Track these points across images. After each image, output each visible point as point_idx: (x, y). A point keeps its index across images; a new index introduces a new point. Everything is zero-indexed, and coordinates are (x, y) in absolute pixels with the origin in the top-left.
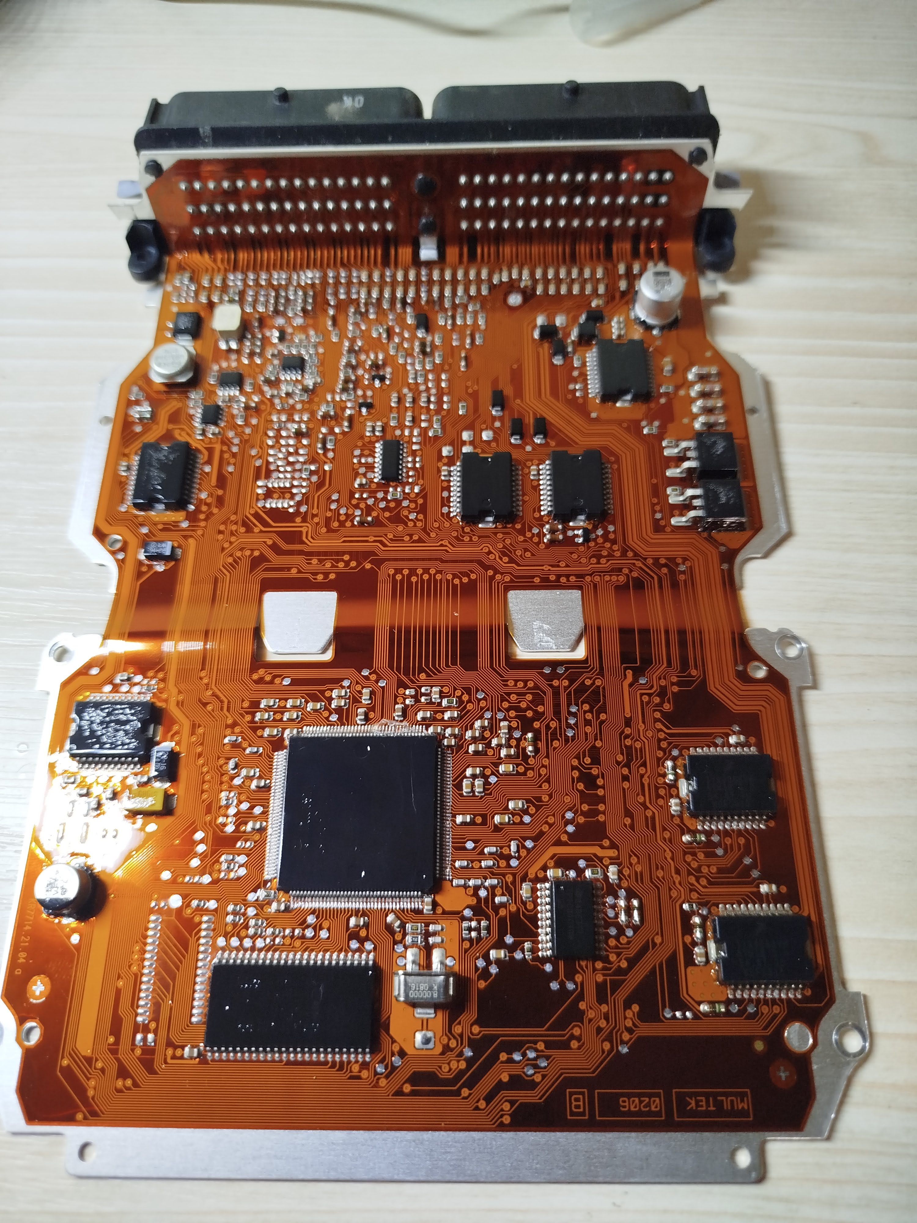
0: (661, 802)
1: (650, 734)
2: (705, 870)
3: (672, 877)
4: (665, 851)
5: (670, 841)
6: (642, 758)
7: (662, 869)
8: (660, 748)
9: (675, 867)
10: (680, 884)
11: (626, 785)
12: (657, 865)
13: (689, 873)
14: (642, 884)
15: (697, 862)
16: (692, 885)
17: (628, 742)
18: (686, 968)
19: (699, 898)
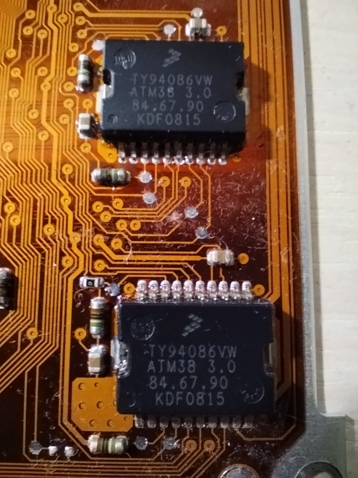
0: (65, 119)
1: (63, 19)
2: (122, 226)
3: (68, 236)
4: (61, 195)
5: (72, 180)
6: (44, 53)
7: (54, 222)
8: (75, 39)
9: (75, 221)
10: (79, 246)
11: (14, 93)
12: (45, 216)
13: (97, 231)
14: (18, 245)
15: (112, 213)
16: (98, 248)
17: (28, 31)
18: (72, 379)
19: (106, 270)
